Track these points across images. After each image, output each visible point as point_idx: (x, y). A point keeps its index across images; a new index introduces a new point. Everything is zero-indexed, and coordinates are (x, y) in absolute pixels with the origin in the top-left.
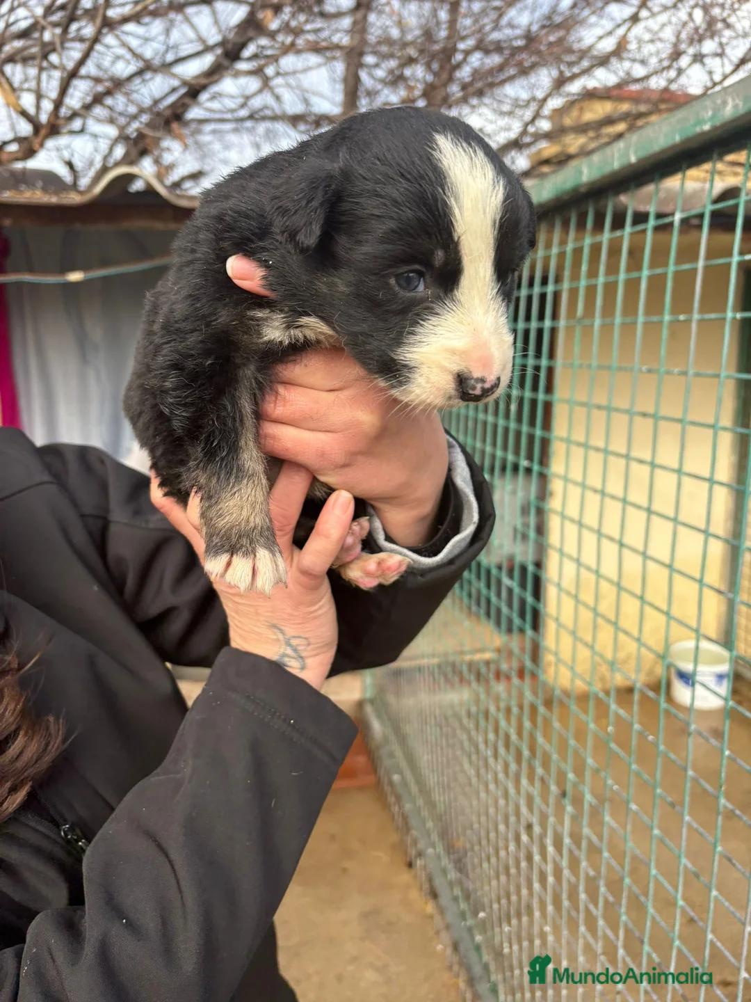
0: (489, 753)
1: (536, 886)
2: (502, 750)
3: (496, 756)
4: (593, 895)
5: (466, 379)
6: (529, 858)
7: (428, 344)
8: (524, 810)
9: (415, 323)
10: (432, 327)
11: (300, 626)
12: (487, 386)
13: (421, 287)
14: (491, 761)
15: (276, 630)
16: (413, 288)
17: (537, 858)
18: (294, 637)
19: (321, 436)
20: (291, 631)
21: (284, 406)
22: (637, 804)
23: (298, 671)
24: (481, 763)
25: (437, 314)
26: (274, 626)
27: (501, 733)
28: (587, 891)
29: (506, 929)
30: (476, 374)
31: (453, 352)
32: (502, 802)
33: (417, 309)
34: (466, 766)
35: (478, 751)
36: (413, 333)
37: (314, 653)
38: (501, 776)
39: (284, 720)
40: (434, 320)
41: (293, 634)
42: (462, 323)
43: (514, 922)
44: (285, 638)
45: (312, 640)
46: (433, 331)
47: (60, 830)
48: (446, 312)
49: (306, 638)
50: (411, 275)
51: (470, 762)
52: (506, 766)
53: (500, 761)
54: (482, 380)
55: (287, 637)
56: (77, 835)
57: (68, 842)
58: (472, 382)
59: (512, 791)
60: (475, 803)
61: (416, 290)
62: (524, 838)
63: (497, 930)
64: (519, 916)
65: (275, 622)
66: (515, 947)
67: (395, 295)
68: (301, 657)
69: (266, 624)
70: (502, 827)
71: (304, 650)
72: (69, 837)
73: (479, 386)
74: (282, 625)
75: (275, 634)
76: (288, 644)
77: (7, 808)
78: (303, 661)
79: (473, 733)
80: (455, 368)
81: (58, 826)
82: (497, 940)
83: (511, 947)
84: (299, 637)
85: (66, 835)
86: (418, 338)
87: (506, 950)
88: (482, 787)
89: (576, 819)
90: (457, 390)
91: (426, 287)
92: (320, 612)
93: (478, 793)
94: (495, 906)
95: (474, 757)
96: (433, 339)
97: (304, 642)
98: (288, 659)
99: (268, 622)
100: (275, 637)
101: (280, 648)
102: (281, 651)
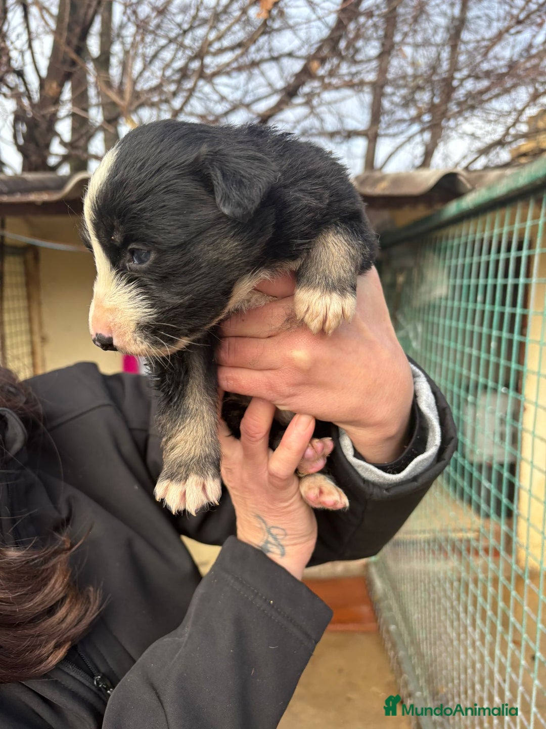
0: (469, 622)
2: (479, 622)
3: (474, 624)
8: (497, 676)
14: (470, 629)
15: (260, 521)
18: (273, 527)
20: (271, 522)
21: (235, 354)
23: (279, 556)
24: (461, 629)
26: (259, 517)
27: (478, 607)
32: (478, 666)
34: (449, 630)
35: (459, 619)
37: (292, 542)
38: (478, 643)
39: (265, 600)
41: (273, 525)
44: (267, 528)
45: (289, 532)
49: (284, 530)
51: (452, 626)
52: (483, 636)
53: (478, 631)
56: (106, 685)
57: (100, 689)
59: (487, 658)
60: (456, 662)
68: (282, 546)
69: (253, 514)
70: (478, 687)
71: (283, 539)
72: (100, 686)
74: (265, 517)
75: (260, 524)
76: (269, 532)
78: (283, 549)
79: (455, 603)
84: (277, 528)
85: (98, 683)
88: (462, 650)
92: (291, 508)
93: (458, 654)
95: (456, 624)
97: (281, 532)
98: (269, 546)
99: (253, 512)
100: (259, 526)
101: (264, 536)
102: (265, 538)
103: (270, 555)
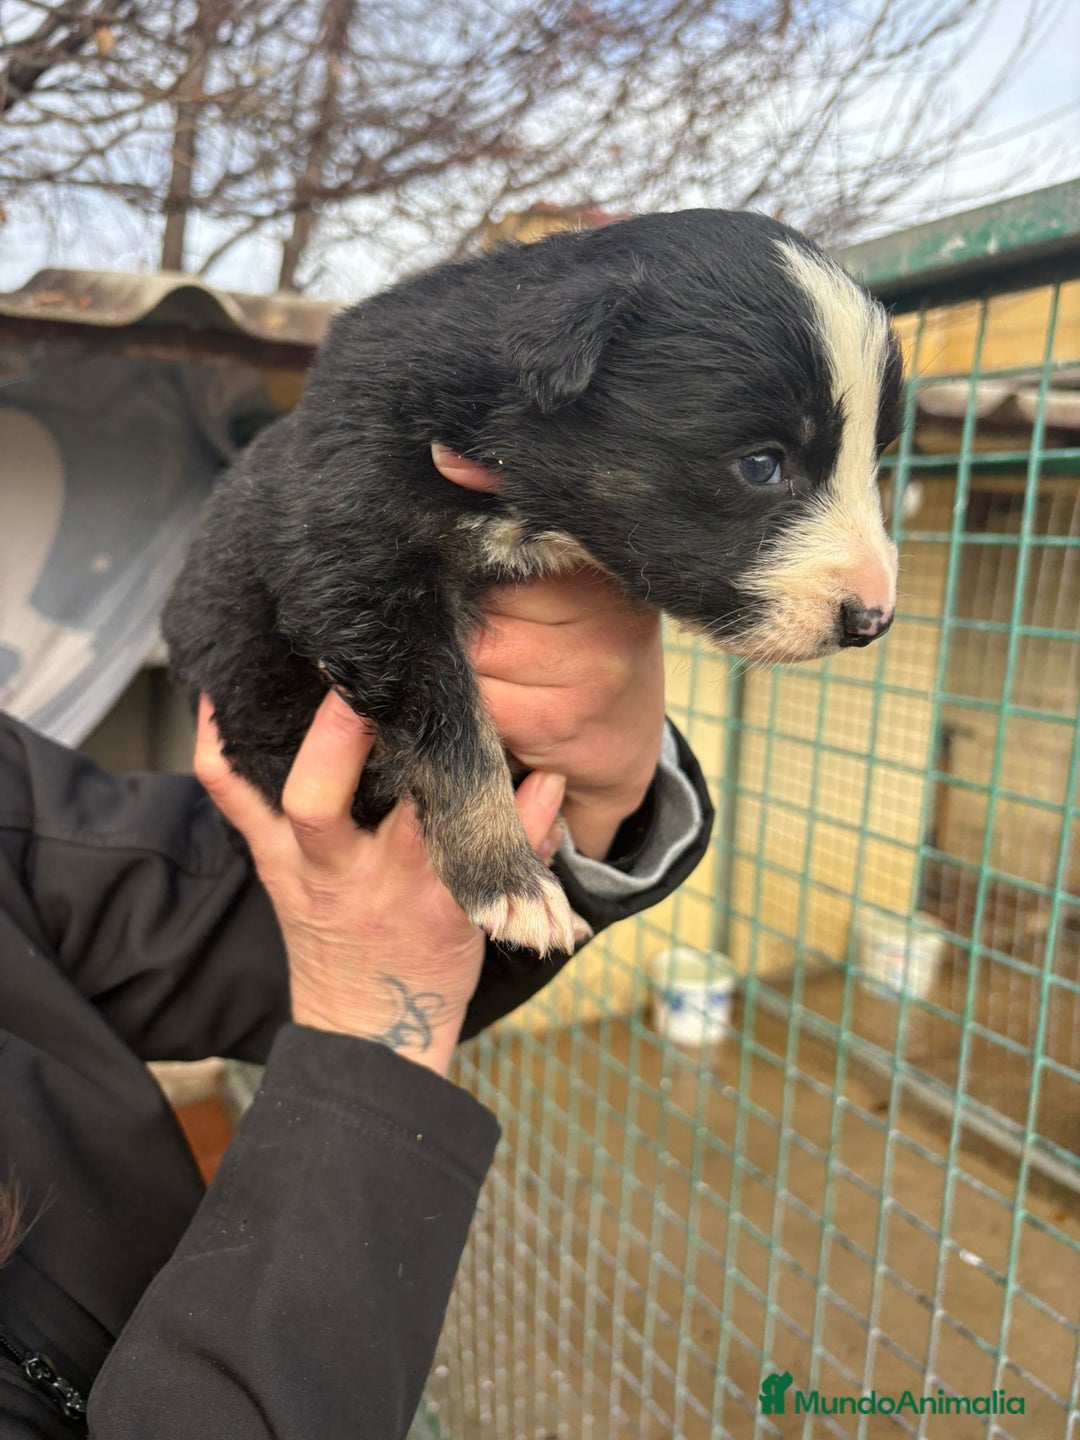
1: (542, 1315)
4: (636, 1317)
5: (855, 612)
6: (530, 1275)
7: (796, 563)
8: (521, 1207)
9: (773, 532)
10: (801, 536)
11: (436, 976)
12: (884, 620)
13: (776, 478)
15: (394, 988)
16: (762, 478)
17: (543, 1274)
18: (423, 995)
19: (544, 694)
20: (418, 986)
21: (494, 646)
22: (705, 1181)
23: (419, 1050)
25: (809, 515)
26: (391, 980)
28: (627, 1313)
29: (486, 1383)
30: (869, 604)
31: (835, 572)
33: (773, 511)
36: (770, 547)
39: (408, 1135)
40: (803, 524)
41: (421, 991)
42: (841, 526)
43: (501, 1372)
44: (406, 998)
45: (448, 1001)
46: (801, 542)
47: (24, 1368)
48: (819, 511)
49: (440, 996)
50: (760, 459)
54: (879, 612)
55: (409, 996)
56: (51, 1372)
57: (39, 1384)
58: (865, 616)
61: (769, 481)
62: (522, 1248)
63: (469, 1388)
64: (510, 1364)
65: (393, 972)
66: (502, 1410)
67: (740, 490)
69: (380, 976)
71: (434, 1015)
72: (39, 1376)
73: (874, 621)
74: (406, 978)
75: (390, 993)
76: (410, 1006)
78: (429, 1033)
80: (839, 597)
81: (18, 1361)
82: (470, 1402)
83: (493, 1410)
84: (430, 995)
85: (34, 1374)
86: (776, 553)
87: (485, 1415)
89: (610, 1212)
90: (836, 630)
91: (783, 477)
92: (469, 953)
94: (467, 1354)
96: (803, 555)
97: (434, 1001)
98: (404, 1032)
99: (381, 973)
100: (388, 998)
101: (395, 1014)
102: (398, 1019)
103: (401, 1051)
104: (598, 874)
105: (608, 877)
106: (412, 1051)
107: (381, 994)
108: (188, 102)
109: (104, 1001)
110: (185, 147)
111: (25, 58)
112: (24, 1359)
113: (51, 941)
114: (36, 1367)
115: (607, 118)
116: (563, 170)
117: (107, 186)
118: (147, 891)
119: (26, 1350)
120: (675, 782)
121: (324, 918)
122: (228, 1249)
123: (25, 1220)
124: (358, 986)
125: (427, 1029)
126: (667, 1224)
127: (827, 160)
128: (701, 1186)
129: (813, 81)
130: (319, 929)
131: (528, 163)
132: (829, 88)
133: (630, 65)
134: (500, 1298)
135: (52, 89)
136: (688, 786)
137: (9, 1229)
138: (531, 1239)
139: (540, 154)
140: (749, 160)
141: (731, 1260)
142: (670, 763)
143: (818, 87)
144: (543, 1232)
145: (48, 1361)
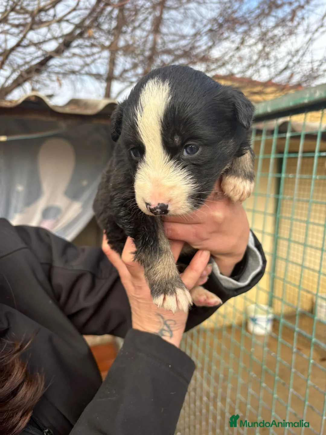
6: (207, 407)
15: (160, 317)
18: (169, 320)
20: (168, 318)
23: (169, 338)
26: (159, 315)
37: (177, 328)
39: (166, 365)
44: (164, 321)
47: (44, 433)
49: (175, 321)
65: (159, 312)
69: (155, 313)
71: (173, 327)
74: (163, 314)
76: (165, 323)
77: (21, 425)
78: (172, 333)
81: (42, 430)
84: (171, 320)
94: (187, 430)
97: (173, 323)
98: (163, 332)
100: (158, 320)
101: (161, 326)
102: (161, 327)
103: (163, 337)
104: (228, 281)
105: (231, 282)
106: (167, 338)
107: (156, 319)
108: (113, 50)
109: (71, 317)
110: (112, 62)
111: (68, 38)
112: (44, 430)
113: (56, 298)
114: (48, 433)
115: (238, 49)
116: (224, 65)
117: (90, 74)
118: (85, 283)
119: (45, 427)
120: (254, 251)
121: (138, 294)
122: (109, 398)
123: (45, 386)
124: (149, 316)
125: (171, 331)
126: (252, 396)
127: (307, 58)
128: (264, 385)
129: (303, 35)
130: (138, 298)
131: (213, 63)
132: (309, 36)
133: (245, 33)
134: (198, 414)
135: (75, 47)
136: (258, 253)
137: (40, 389)
138: (208, 396)
139: (217, 60)
140: (282, 59)
141: (273, 410)
142: (252, 245)
143: (305, 36)
144: (212, 395)
145: (51, 431)
